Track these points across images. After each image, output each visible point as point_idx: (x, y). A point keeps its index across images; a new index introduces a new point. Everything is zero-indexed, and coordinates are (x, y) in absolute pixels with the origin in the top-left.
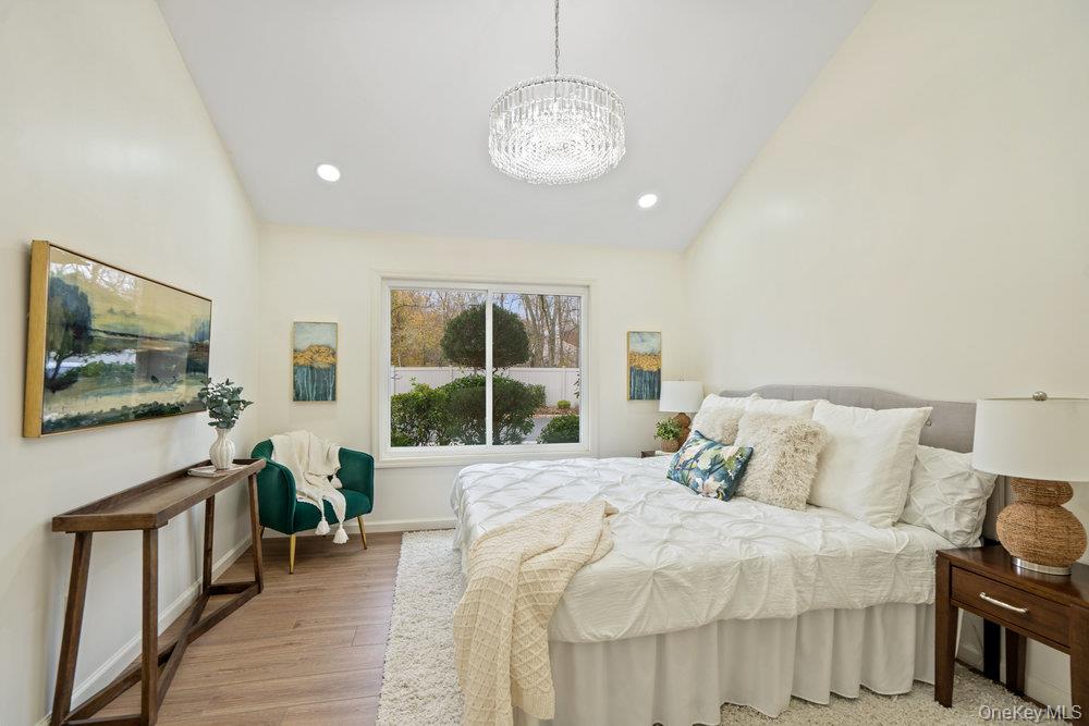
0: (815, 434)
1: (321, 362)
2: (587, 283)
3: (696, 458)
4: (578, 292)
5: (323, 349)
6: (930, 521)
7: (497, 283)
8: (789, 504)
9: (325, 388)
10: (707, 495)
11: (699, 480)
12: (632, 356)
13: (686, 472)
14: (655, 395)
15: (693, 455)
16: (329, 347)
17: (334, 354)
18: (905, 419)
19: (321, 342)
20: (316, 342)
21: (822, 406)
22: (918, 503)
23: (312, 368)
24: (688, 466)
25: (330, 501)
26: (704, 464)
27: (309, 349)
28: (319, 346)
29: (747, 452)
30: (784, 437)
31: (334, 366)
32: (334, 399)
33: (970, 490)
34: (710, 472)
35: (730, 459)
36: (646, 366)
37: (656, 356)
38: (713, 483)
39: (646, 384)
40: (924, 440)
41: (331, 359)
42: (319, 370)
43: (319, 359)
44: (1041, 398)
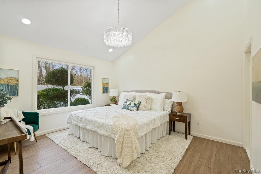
0: (151, 98)
1: (12, 83)
2: (94, 66)
3: (130, 104)
4: (91, 68)
5: (12, 79)
6: (167, 110)
7: (72, 63)
8: (148, 110)
9: (14, 92)
10: (134, 111)
11: (132, 108)
12: (103, 84)
13: (128, 107)
14: (107, 92)
15: (129, 104)
16: (16, 78)
17: (18, 80)
18: (163, 95)
19: (12, 76)
20: (9, 76)
21: (148, 93)
22: (165, 107)
23: (8, 85)
24: (128, 106)
25: (28, 128)
26: (132, 105)
27: (7, 78)
28: (11, 78)
29: (140, 102)
30: (146, 99)
31: (18, 84)
32: (18, 95)
33: (171, 105)
34: (134, 106)
35: (137, 103)
36: (106, 86)
37: (108, 84)
38: (135, 108)
39: (106, 90)
40: (165, 98)
41: (16, 82)
42: (11, 86)
43: (11, 82)
44: (179, 92)
